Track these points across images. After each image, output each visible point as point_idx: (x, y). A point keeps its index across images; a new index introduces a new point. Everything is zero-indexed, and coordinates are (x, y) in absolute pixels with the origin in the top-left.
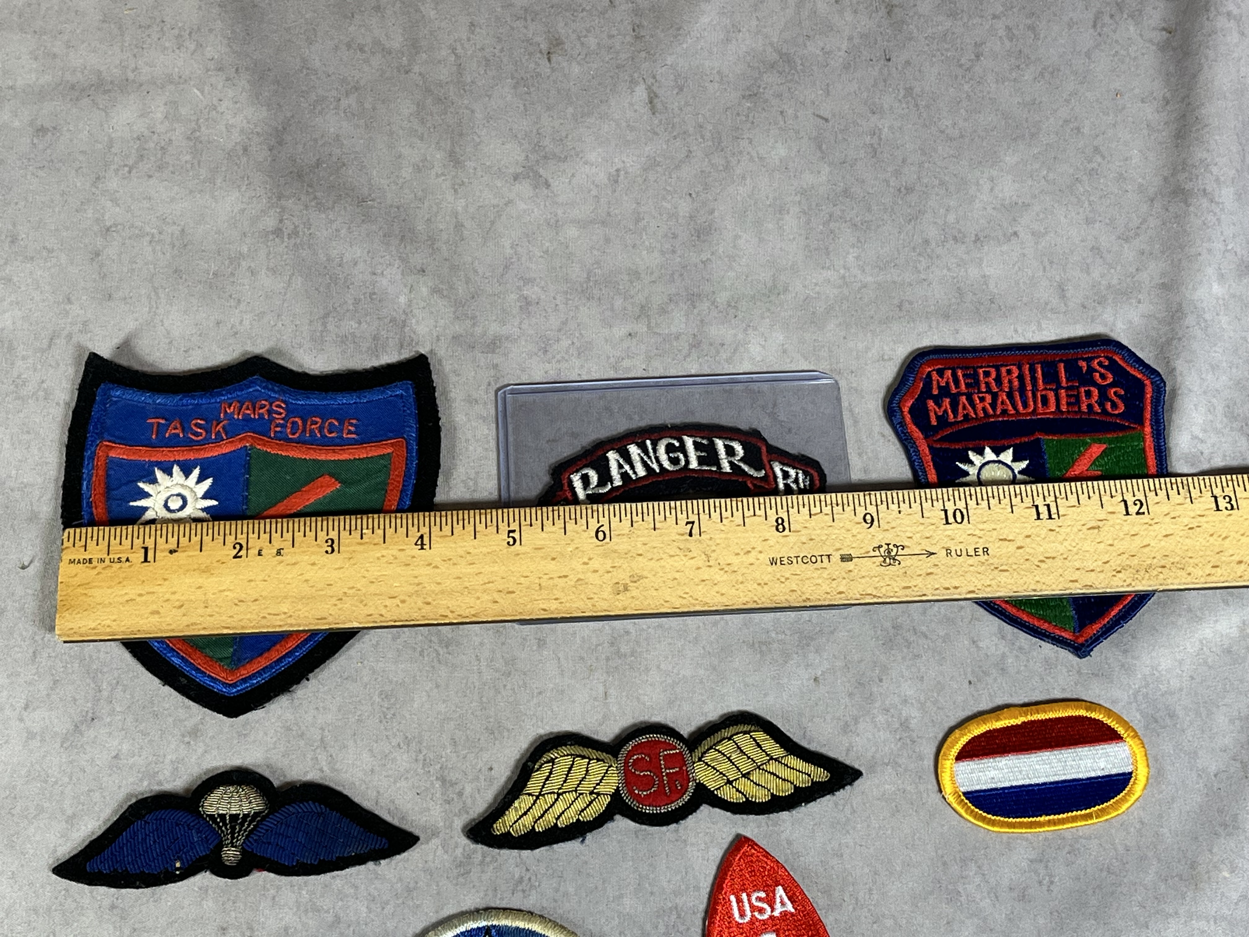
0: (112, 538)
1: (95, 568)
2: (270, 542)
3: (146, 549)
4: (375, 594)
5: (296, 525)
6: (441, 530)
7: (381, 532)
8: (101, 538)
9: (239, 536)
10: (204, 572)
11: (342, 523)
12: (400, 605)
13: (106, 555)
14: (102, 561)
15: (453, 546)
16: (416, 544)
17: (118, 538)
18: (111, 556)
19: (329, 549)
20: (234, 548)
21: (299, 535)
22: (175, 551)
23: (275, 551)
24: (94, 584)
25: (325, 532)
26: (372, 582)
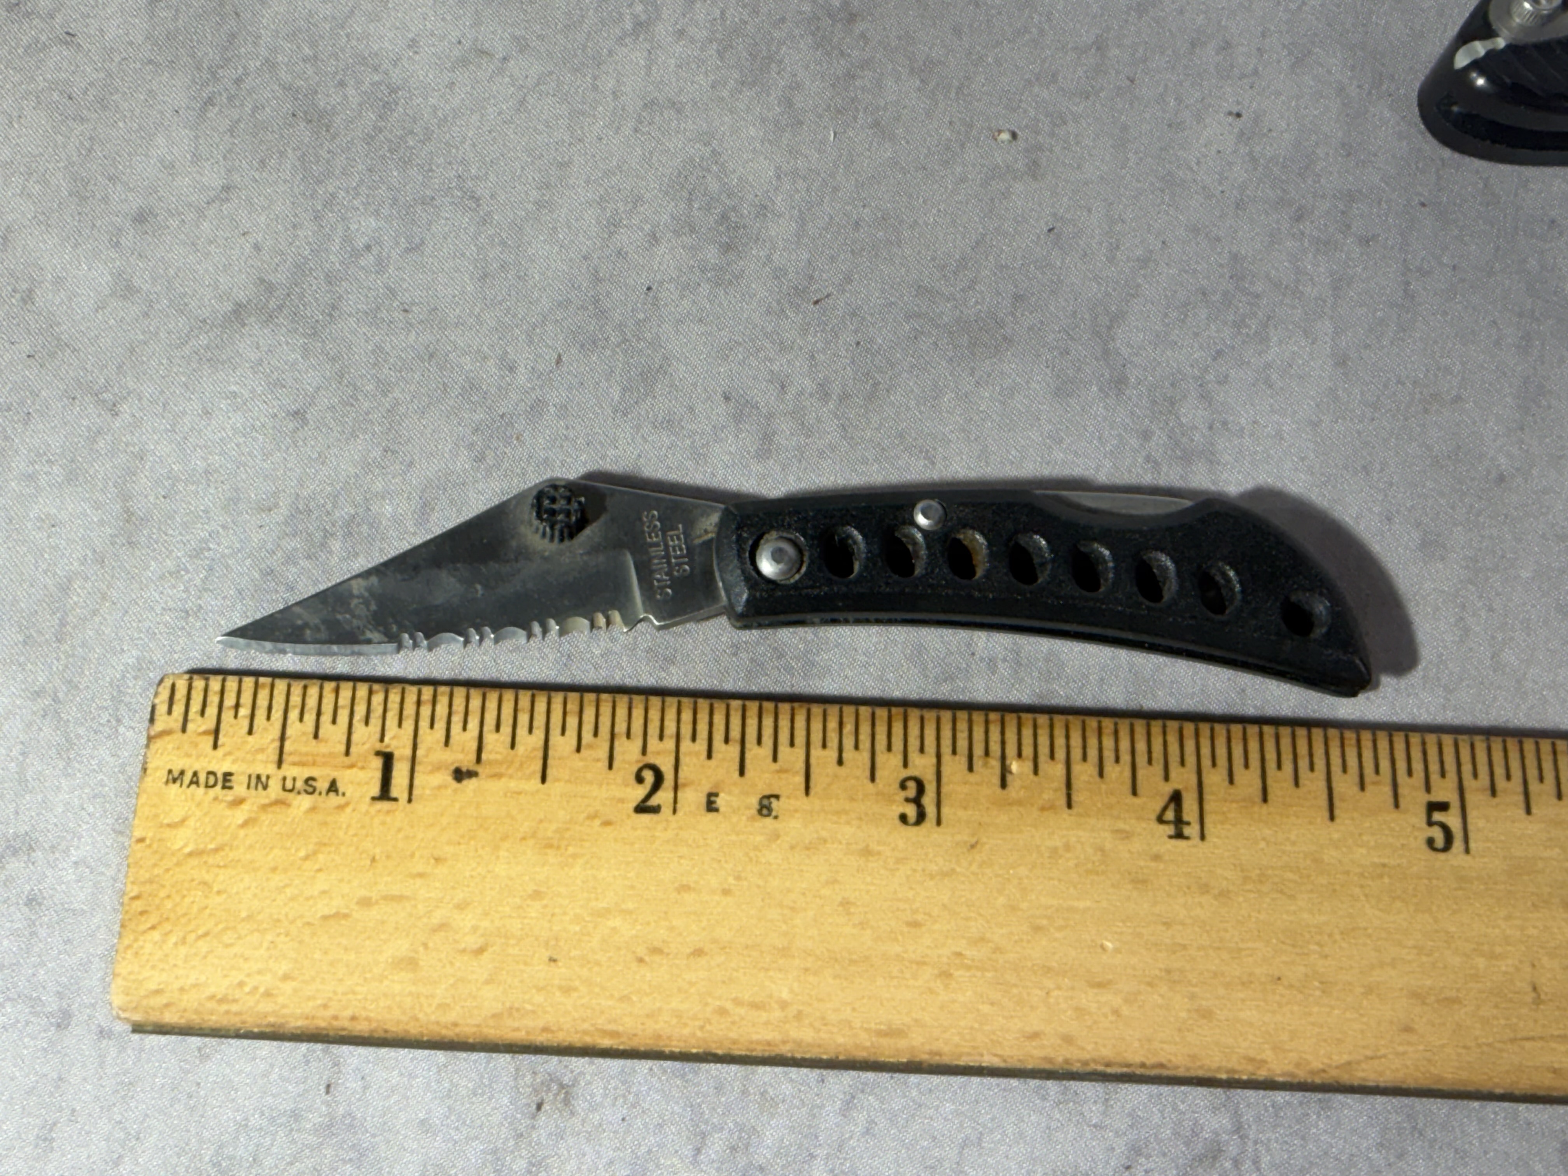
0: (294, 715)
1: (238, 802)
2: (742, 772)
3: (388, 759)
4: (1049, 969)
5: (816, 726)
6: (1231, 781)
7: (1059, 769)
8: (261, 713)
9: (653, 742)
10: (550, 846)
11: (946, 733)
12: (1125, 1011)
13: (271, 769)
14: (260, 782)
15: (1267, 832)
16: (1160, 820)
17: (310, 717)
18: (289, 771)
19: (911, 811)
20: (640, 779)
21: (823, 758)
22: (471, 774)
23: (754, 801)
24: (232, 855)
25: (900, 757)
26: (1037, 929)
